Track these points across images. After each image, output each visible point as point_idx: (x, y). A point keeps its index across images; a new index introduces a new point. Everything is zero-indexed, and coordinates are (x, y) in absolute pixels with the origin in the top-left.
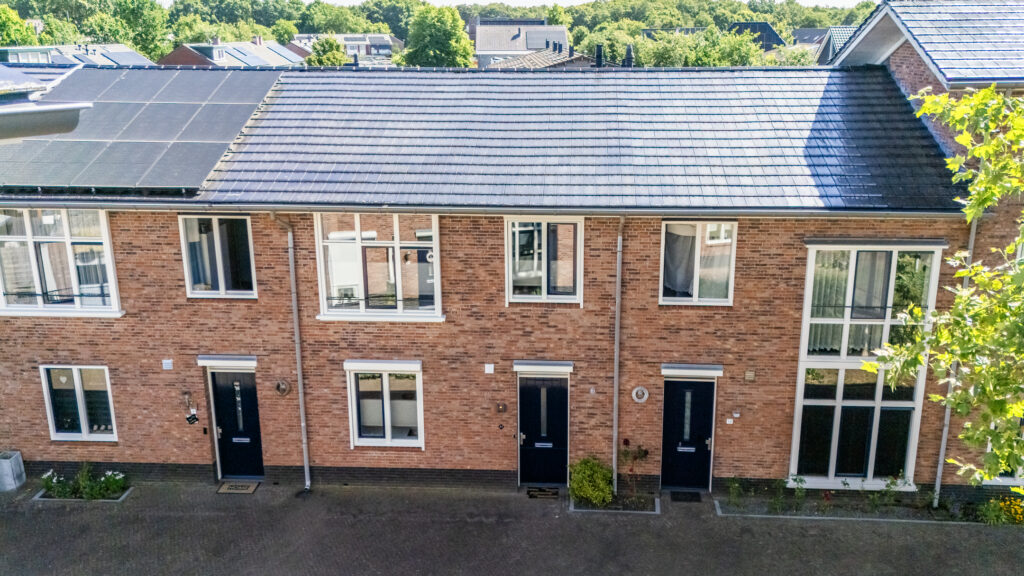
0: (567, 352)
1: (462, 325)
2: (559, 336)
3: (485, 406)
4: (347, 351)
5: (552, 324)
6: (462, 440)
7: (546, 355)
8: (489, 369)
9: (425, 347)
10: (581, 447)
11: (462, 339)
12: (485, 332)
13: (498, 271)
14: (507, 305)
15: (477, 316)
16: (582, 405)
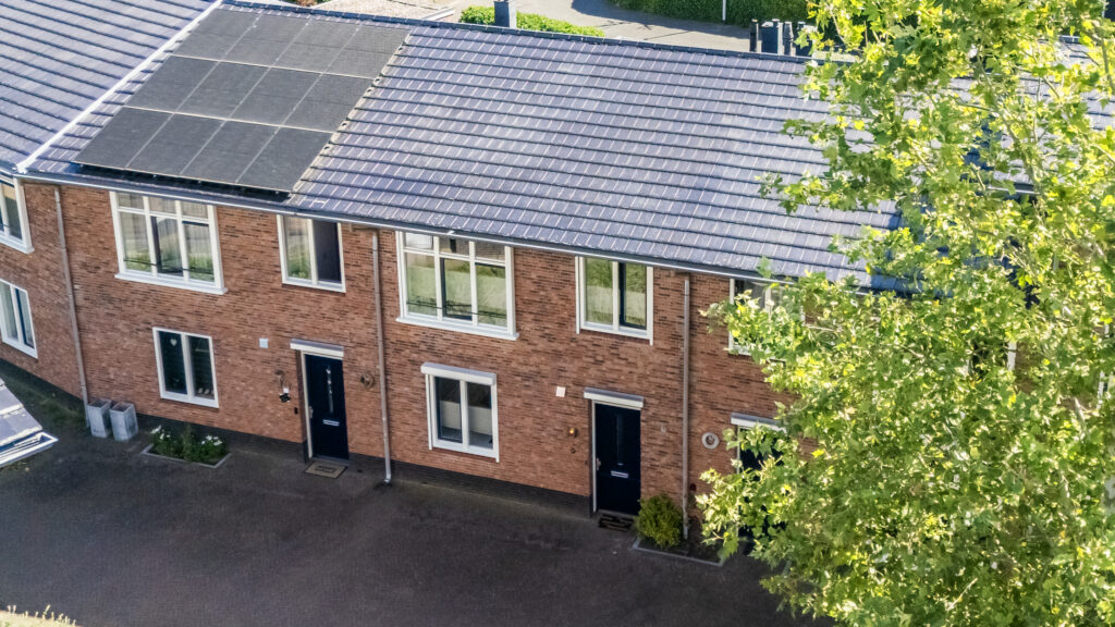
0: (638, 386)
1: (535, 345)
2: (629, 369)
3: (558, 428)
4: (427, 354)
5: (623, 356)
6: (535, 458)
7: (616, 386)
8: (560, 392)
9: (500, 360)
10: (652, 483)
11: (534, 359)
12: (557, 355)
13: (570, 297)
14: (578, 332)
15: (550, 338)
16: (653, 441)
